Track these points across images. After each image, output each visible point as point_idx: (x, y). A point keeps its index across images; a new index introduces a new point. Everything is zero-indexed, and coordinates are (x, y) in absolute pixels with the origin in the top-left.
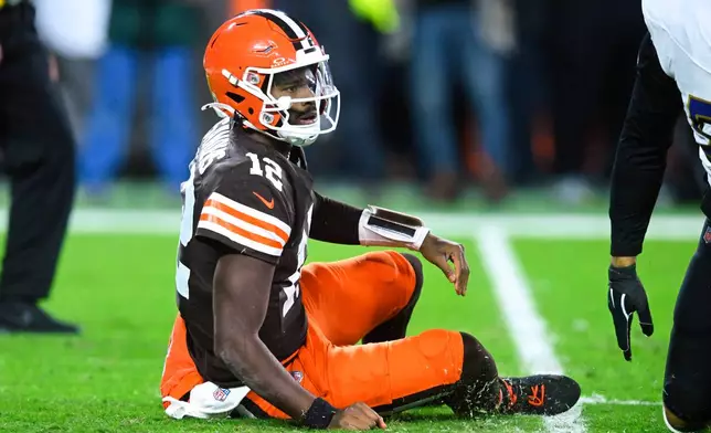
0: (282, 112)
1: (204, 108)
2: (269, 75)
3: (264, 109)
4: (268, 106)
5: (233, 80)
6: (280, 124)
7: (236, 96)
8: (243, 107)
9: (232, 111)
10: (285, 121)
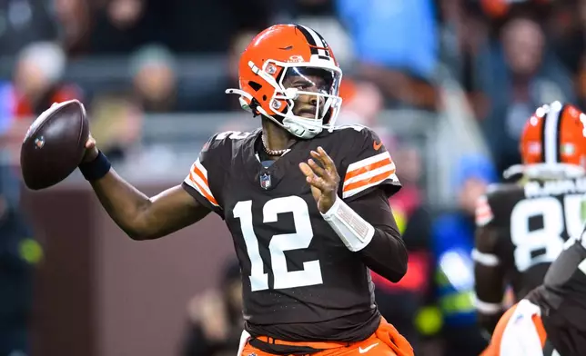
0: (288, 100)
1: (228, 91)
2: (283, 68)
3: (274, 96)
4: (278, 94)
5: (255, 69)
6: (285, 111)
7: (255, 86)
8: (259, 95)
9: (250, 98)
10: (290, 109)
